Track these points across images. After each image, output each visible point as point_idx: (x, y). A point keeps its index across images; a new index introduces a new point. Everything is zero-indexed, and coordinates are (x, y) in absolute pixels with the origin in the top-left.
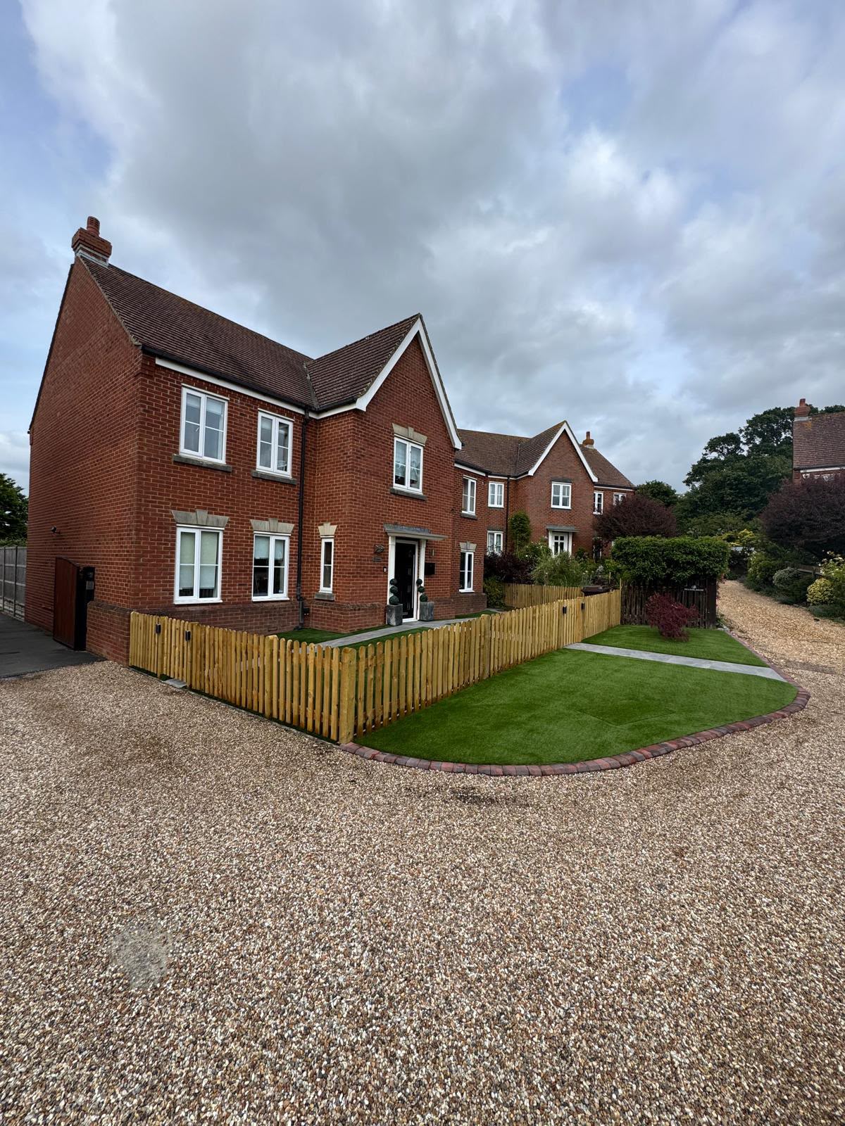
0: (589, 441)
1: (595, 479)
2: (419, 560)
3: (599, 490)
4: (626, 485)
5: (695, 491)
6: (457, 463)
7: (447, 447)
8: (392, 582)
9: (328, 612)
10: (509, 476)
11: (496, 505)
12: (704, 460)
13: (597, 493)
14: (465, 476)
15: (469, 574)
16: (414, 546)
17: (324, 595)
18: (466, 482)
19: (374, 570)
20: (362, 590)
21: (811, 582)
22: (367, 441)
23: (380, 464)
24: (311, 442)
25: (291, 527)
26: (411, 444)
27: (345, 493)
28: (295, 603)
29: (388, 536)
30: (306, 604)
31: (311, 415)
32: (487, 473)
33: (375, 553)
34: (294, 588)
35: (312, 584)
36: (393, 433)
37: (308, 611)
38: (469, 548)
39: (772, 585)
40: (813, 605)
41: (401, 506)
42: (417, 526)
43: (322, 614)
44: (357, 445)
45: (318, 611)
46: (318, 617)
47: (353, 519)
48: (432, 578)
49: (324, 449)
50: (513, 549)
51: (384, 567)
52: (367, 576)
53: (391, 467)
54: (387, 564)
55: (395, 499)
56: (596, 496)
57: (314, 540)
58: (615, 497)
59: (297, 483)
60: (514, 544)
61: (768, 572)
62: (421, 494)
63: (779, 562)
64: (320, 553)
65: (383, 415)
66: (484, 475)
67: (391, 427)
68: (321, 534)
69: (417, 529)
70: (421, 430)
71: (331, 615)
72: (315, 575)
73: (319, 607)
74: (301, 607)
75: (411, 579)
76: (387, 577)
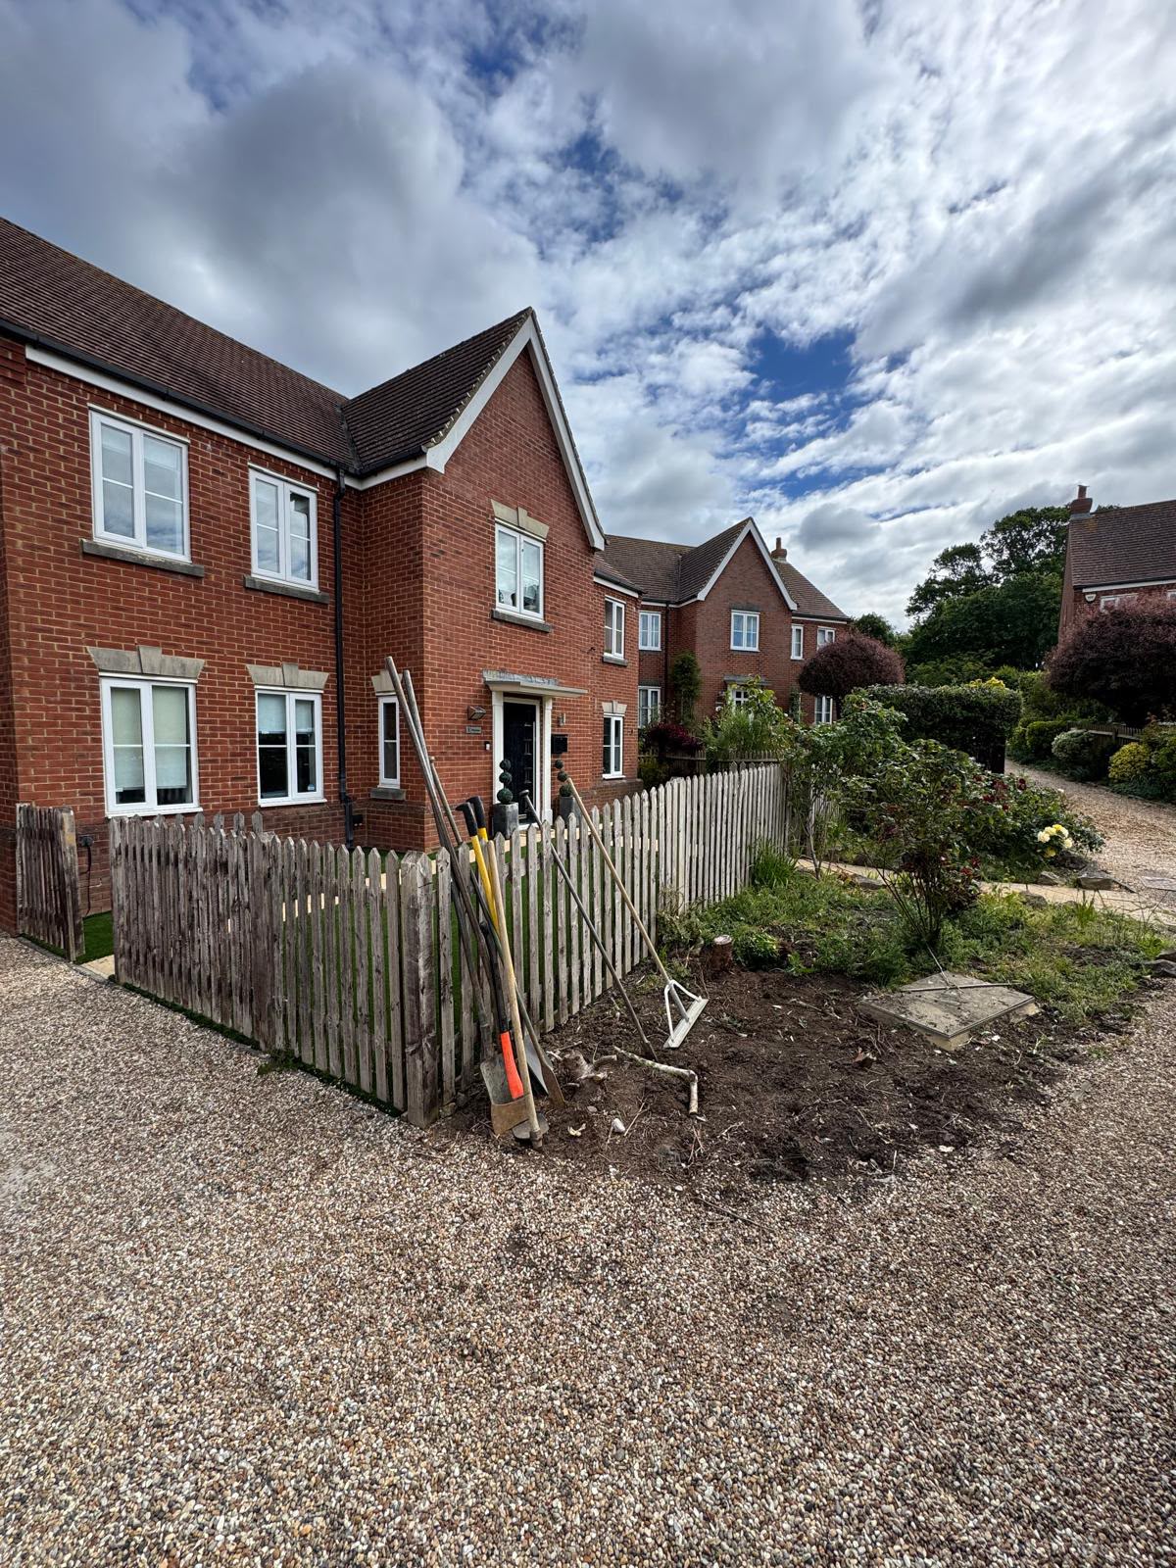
0: (781, 551)
1: (793, 606)
2: (542, 725)
3: (798, 622)
4: (832, 614)
5: (930, 624)
6: (596, 575)
7: (579, 545)
8: (501, 765)
9: (394, 820)
10: (667, 602)
11: (649, 647)
12: (932, 580)
13: (794, 627)
14: (609, 598)
15: (617, 750)
16: (534, 707)
17: (386, 792)
18: (608, 606)
19: (470, 748)
20: (450, 781)
21: (1116, 748)
22: (448, 527)
23: (472, 568)
24: (351, 530)
25: (322, 677)
26: (523, 538)
27: (415, 618)
28: (337, 808)
29: (491, 692)
30: (357, 809)
31: (348, 482)
32: (640, 593)
33: (470, 719)
34: (334, 781)
35: (365, 774)
36: (493, 518)
37: (359, 819)
38: (616, 711)
39: (1052, 755)
40: (1120, 782)
41: (511, 641)
42: (537, 676)
43: (384, 824)
44: (432, 533)
45: (378, 818)
46: (378, 828)
47: (431, 661)
48: (564, 758)
49: (376, 542)
50: (677, 712)
51: (486, 743)
52: (459, 759)
53: (492, 574)
54: (491, 738)
55: (501, 629)
56: (794, 631)
57: (364, 700)
58: (819, 634)
59: (330, 600)
60: (678, 704)
61: (1044, 736)
62: (542, 621)
63: (1057, 722)
64: (377, 722)
65: (475, 483)
66: (636, 596)
67: (491, 506)
68: (376, 689)
69: (538, 680)
70: (539, 514)
71: (400, 825)
72: (369, 759)
73: (379, 812)
74: (348, 812)
75: (530, 761)
76: (491, 758)
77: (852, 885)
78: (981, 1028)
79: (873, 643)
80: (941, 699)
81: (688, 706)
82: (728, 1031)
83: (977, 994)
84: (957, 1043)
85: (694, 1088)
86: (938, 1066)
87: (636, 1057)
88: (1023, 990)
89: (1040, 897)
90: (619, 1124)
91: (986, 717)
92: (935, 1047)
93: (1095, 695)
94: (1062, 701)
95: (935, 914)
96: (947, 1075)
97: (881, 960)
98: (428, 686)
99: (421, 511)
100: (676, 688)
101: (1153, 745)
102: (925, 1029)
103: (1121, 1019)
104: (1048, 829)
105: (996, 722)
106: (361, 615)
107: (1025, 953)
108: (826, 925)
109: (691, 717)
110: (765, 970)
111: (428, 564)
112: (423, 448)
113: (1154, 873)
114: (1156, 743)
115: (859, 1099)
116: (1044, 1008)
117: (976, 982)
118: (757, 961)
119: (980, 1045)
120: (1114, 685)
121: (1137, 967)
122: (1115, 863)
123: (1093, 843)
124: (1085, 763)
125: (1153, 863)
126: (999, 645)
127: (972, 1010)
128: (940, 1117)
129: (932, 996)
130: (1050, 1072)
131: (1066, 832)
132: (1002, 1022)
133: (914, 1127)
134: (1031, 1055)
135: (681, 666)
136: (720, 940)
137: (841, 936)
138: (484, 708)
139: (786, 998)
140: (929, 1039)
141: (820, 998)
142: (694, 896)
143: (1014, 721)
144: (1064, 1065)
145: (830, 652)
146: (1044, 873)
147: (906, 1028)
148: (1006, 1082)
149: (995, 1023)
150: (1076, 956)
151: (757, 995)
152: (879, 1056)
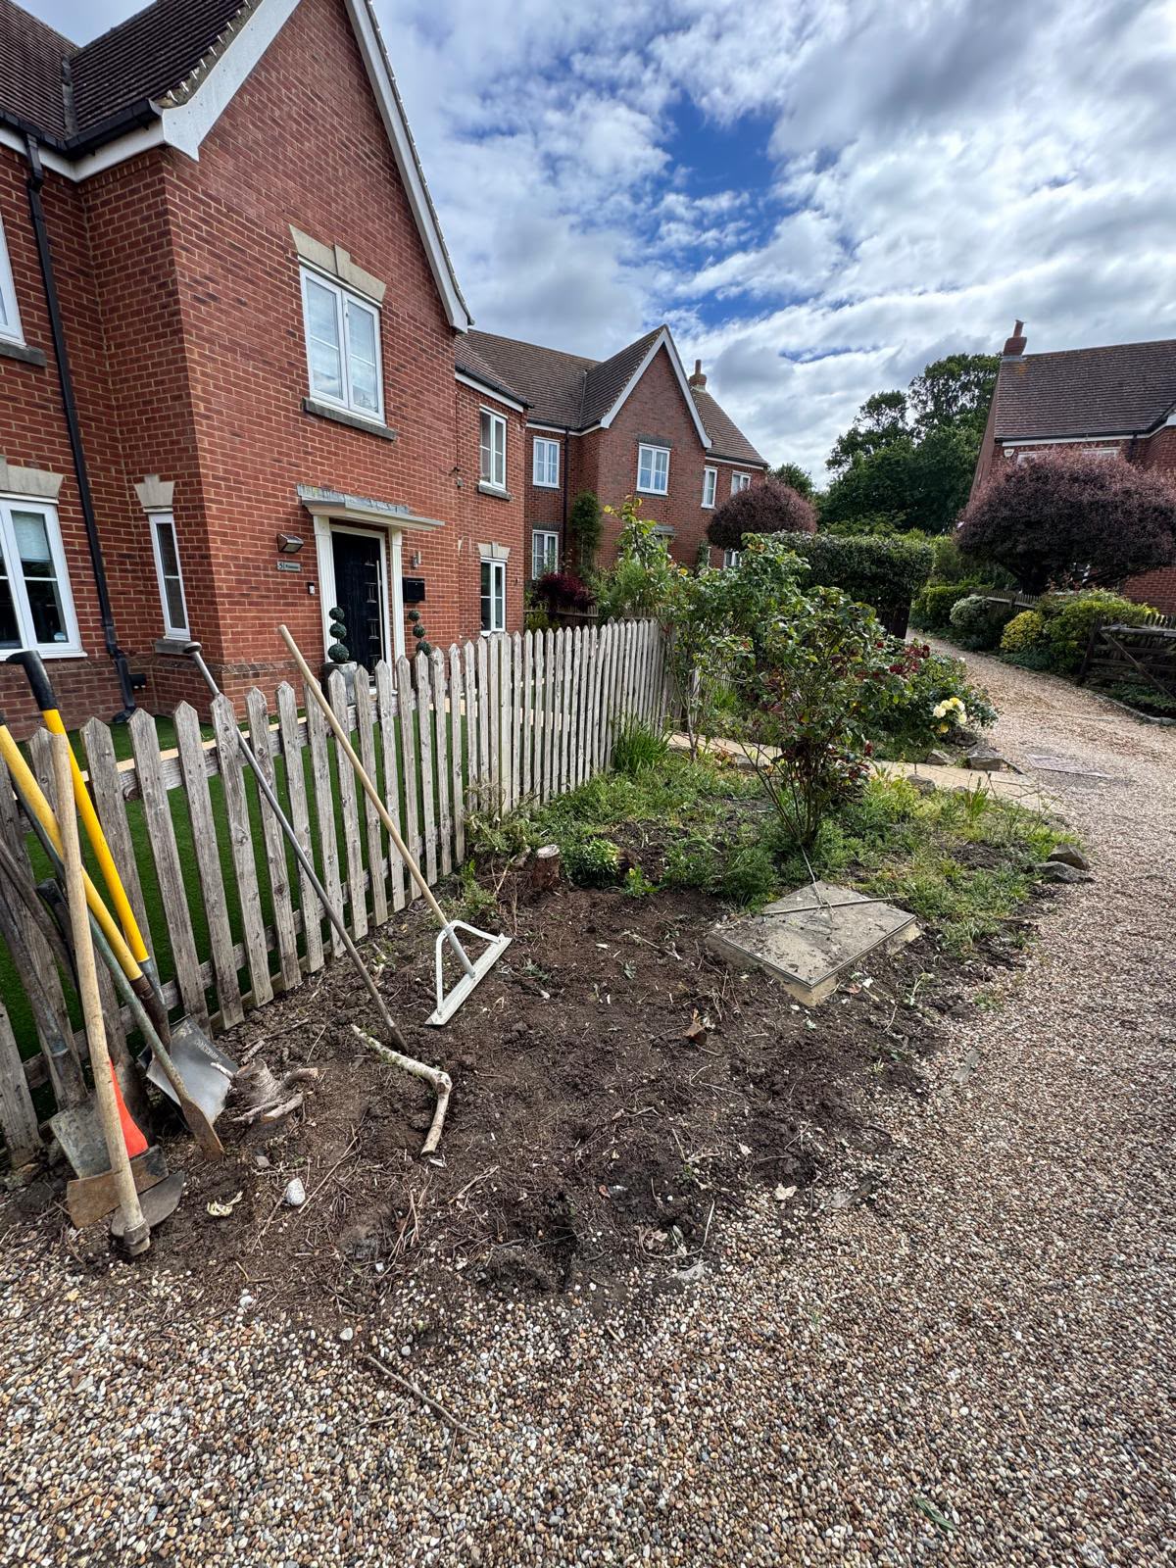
0: (698, 380)
1: (707, 443)
2: (389, 566)
3: (712, 464)
4: (749, 457)
5: (847, 480)
6: (462, 372)
7: (433, 322)
8: (333, 614)
9: (187, 681)
10: (567, 429)
11: (546, 483)
12: (854, 433)
13: (708, 470)
14: (485, 408)
15: (499, 602)
16: (377, 542)
17: (174, 644)
18: (484, 420)
19: (285, 590)
20: (260, 633)
21: (1011, 616)
22: (219, 257)
23: (266, 331)
24: (68, 248)
25: (54, 481)
26: (347, 296)
27: (179, 397)
28: (107, 665)
29: (311, 517)
30: (135, 666)
31: (44, 159)
32: (525, 406)
33: (282, 551)
34: (95, 629)
35: (145, 621)
36: (295, 255)
37: (142, 680)
38: (497, 555)
39: (949, 622)
40: (1010, 652)
41: (336, 447)
42: (379, 499)
43: (175, 687)
44: (191, 264)
45: (167, 679)
46: (168, 692)
47: (211, 465)
48: (421, 610)
49: (112, 272)
50: (575, 563)
51: (309, 584)
52: (270, 604)
53: (300, 344)
54: (317, 579)
55: (320, 428)
56: (707, 475)
57: (129, 518)
58: (734, 480)
59: (45, 359)
60: (576, 552)
61: (944, 601)
62: (383, 425)
63: (959, 587)
64: (151, 549)
65: (259, 192)
66: (521, 409)
67: (290, 236)
68: (144, 504)
69: (381, 505)
70: (369, 262)
71: (194, 689)
72: (147, 600)
73: (166, 671)
74: (122, 670)
75: (375, 611)
76: (319, 605)
77: (731, 765)
78: (852, 967)
79: (787, 490)
80: (850, 550)
81: (589, 557)
82: (526, 989)
83: (851, 914)
84: (818, 996)
85: (443, 1105)
86: (793, 1036)
87: (378, 1044)
88: (904, 906)
89: (930, 782)
90: (296, 1191)
91: (895, 574)
92: (793, 1000)
93: (1000, 560)
94: (966, 565)
95: (815, 812)
96: (804, 1051)
97: (744, 873)
98: (211, 501)
99: (167, 223)
100: (575, 534)
101: (1047, 614)
102: (783, 974)
103: (1012, 944)
104: (944, 702)
105: (905, 580)
106: (106, 390)
107: (909, 853)
108: (691, 819)
109: (590, 568)
110: (600, 888)
111: (189, 315)
112: (154, 106)
113: (1040, 750)
114: (1051, 612)
115: (679, 1102)
116: (926, 929)
117: (853, 897)
118: (590, 877)
119: (848, 994)
120: (1020, 548)
121: (1030, 870)
122: (1003, 740)
123: (985, 718)
124: (980, 633)
125: (1039, 740)
126: (911, 506)
127: (844, 940)
128: (784, 1128)
129: (796, 920)
130: (929, 1033)
131: (962, 706)
132: (877, 959)
133: (745, 1150)
134: (907, 1007)
135: (580, 509)
136: (544, 852)
137: (704, 834)
138: (303, 537)
139: (616, 931)
140: (787, 988)
141: (661, 929)
142: (527, 788)
143: (922, 580)
144: (946, 1020)
145: (743, 500)
146: (935, 752)
147: (760, 972)
148: (875, 1060)
149: (869, 958)
150: (962, 855)
151: (579, 929)
152: (718, 1023)
